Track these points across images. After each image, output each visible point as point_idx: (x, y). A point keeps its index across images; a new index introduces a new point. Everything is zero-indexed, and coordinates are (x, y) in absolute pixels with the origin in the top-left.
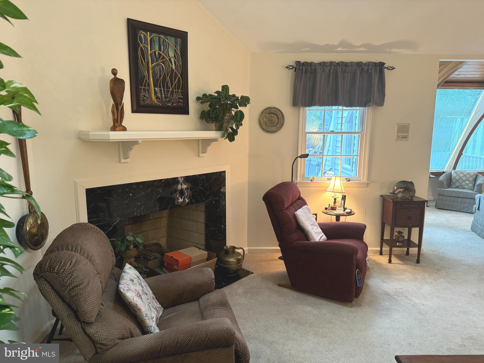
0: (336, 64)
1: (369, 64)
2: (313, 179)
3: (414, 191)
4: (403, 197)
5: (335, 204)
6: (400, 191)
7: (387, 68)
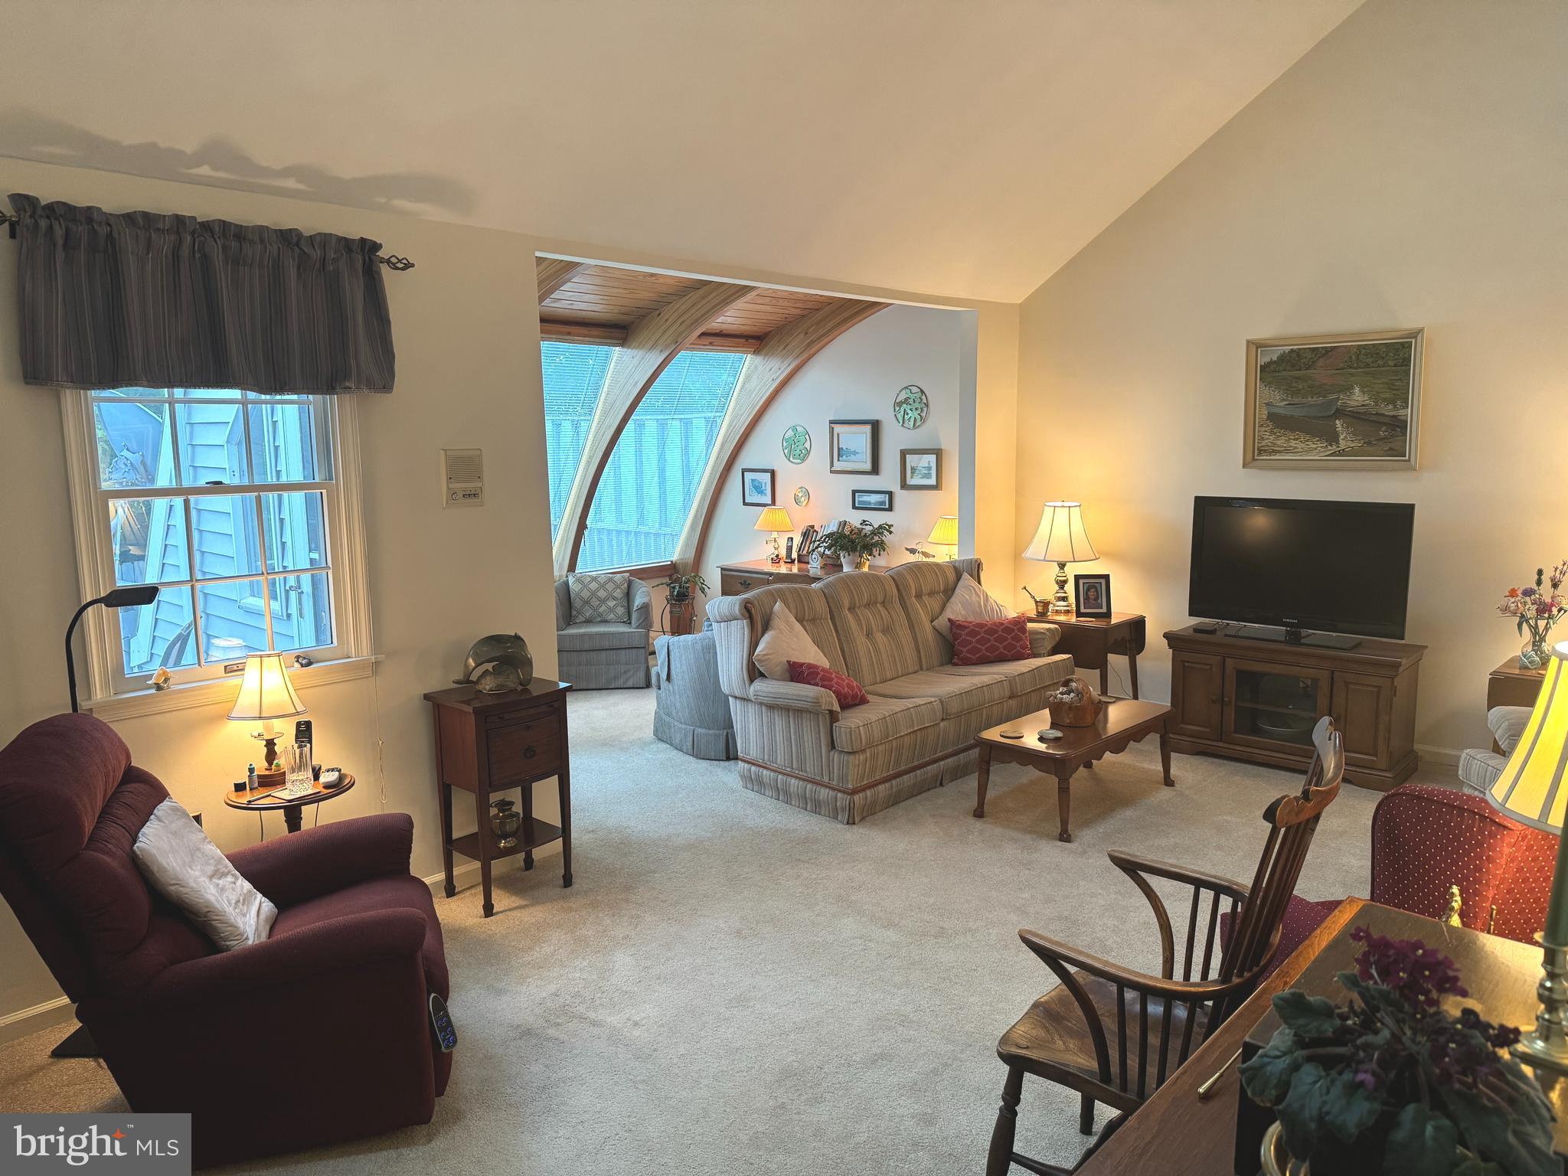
0: (198, 227)
1: (323, 240)
2: (166, 680)
3: (528, 663)
4: (499, 687)
5: (275, 762)
6: (487, 670)
7: (388, 262)
